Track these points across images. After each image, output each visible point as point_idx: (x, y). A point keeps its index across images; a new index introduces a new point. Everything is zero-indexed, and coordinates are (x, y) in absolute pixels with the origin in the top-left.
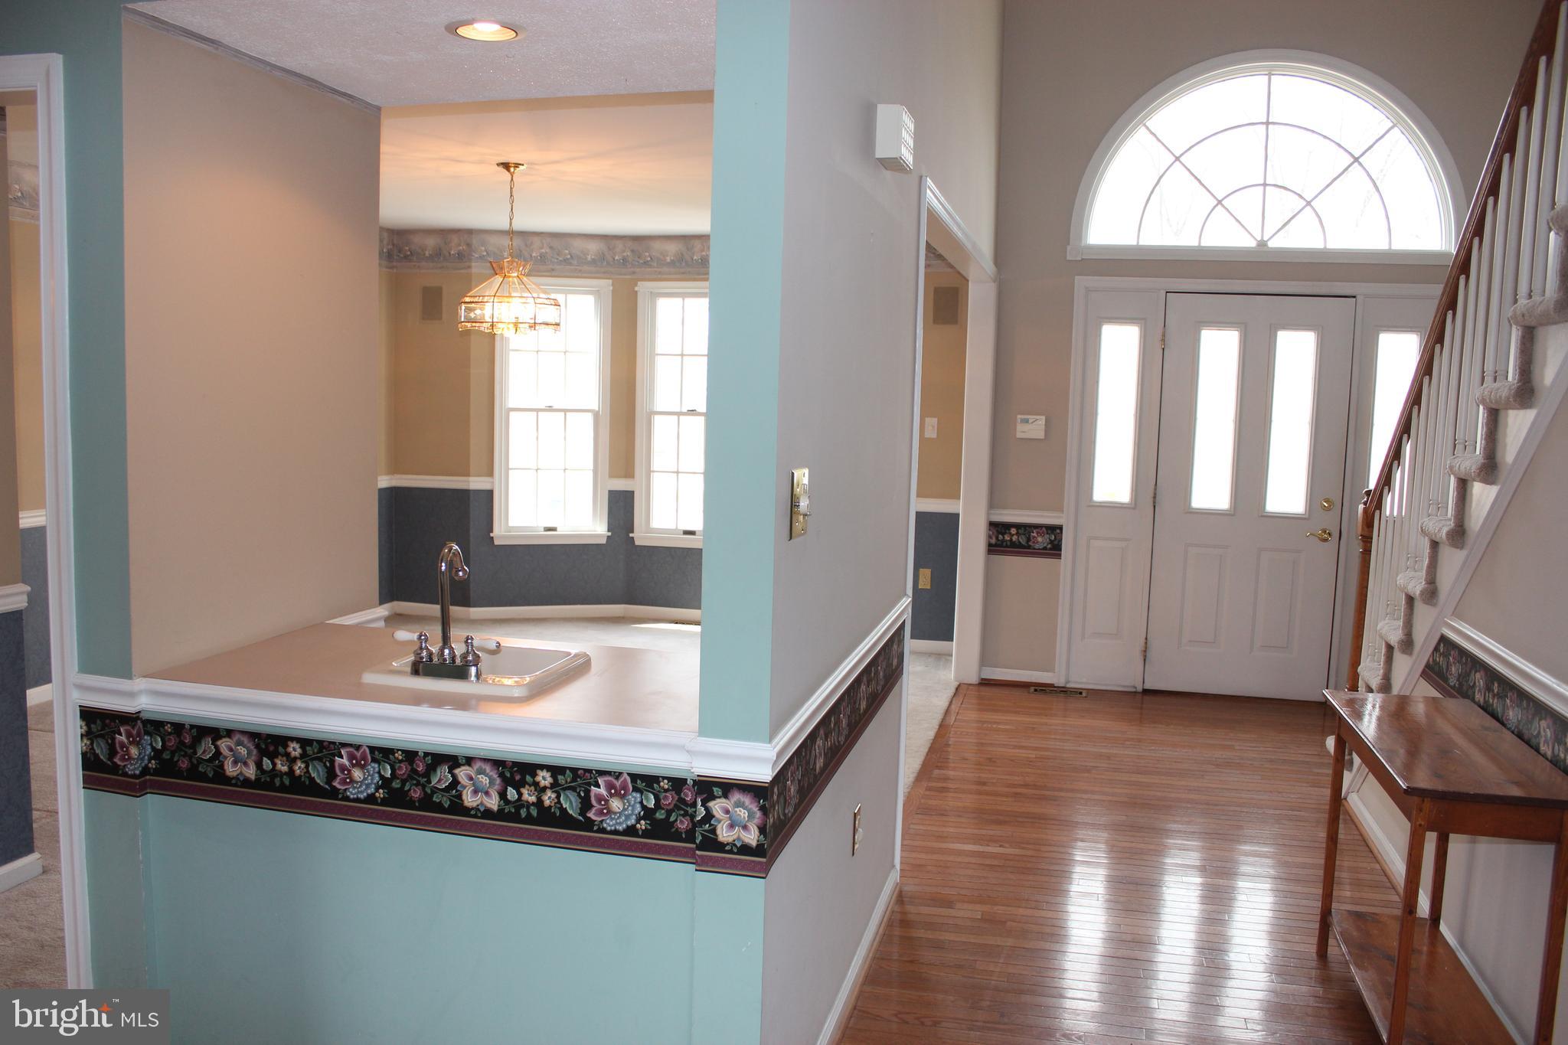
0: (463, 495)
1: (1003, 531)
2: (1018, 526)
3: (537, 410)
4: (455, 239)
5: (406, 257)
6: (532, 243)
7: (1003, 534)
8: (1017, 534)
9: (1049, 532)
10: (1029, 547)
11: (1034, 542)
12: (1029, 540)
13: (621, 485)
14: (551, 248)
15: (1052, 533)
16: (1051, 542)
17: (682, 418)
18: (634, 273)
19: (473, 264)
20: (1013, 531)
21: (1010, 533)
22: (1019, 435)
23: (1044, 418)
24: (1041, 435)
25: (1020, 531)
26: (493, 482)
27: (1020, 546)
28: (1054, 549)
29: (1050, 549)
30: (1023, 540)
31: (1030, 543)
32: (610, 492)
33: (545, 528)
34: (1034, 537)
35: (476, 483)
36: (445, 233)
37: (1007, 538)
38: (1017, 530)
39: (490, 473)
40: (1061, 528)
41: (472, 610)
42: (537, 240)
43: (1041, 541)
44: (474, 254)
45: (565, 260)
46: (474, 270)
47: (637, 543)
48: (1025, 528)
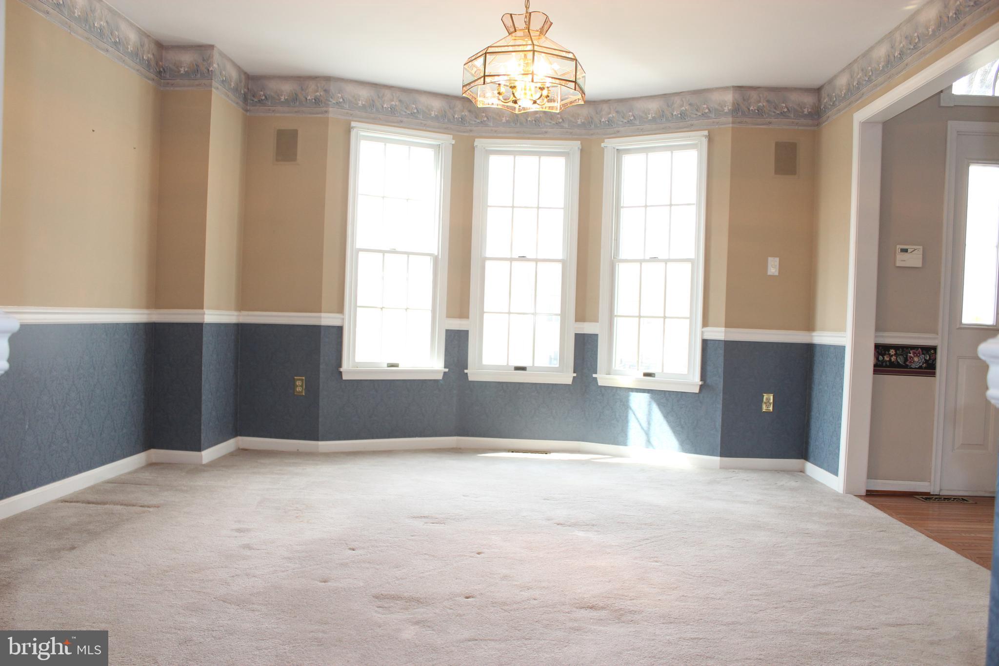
0: (315, 331)
1: (883, 352)
2: (897, 347)
3: (384, 252)
4: (312, 86)
5: (260, 101)
6: (383, 95)
7: (883, 355)
8: (895, 354)
9: (924, 352)
10: (906, 366)
11: (911, 362)
12: (906, 360)
13: (457, 324)
14: (400, 101)
15: (927, 353)
16: (926, 361)
17: (514, 263)
18: (471, 131)
19: (331, 109)
20: (892, 352)
21: (889, 354)
22: (898, 264)
23: (921, 247)
24: (919, 264)
25: (898, 352)
26: (343, 319)
27: (898, 365)
28: (929, 368)
29: (926, 368)
30: (901, 360)
31: (907, 363)
32: (447, 331)
33: (388, 364)
34: (911, 357)
35: (327, 319)
36: (303, 79)
37: (887, 358)
38: (896, 351)
39: (340, 309)
40: (935, 349)
41: (321, 443)
42: (388, 94)
43: (917, 361)
44: (331, 99)
45: (412, 114)
46: (331, 115)
47: (471, 378)
48: (903, 349)
